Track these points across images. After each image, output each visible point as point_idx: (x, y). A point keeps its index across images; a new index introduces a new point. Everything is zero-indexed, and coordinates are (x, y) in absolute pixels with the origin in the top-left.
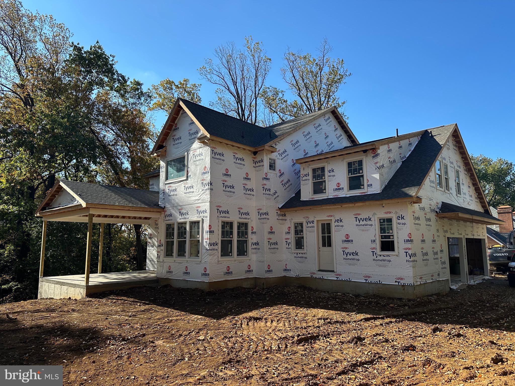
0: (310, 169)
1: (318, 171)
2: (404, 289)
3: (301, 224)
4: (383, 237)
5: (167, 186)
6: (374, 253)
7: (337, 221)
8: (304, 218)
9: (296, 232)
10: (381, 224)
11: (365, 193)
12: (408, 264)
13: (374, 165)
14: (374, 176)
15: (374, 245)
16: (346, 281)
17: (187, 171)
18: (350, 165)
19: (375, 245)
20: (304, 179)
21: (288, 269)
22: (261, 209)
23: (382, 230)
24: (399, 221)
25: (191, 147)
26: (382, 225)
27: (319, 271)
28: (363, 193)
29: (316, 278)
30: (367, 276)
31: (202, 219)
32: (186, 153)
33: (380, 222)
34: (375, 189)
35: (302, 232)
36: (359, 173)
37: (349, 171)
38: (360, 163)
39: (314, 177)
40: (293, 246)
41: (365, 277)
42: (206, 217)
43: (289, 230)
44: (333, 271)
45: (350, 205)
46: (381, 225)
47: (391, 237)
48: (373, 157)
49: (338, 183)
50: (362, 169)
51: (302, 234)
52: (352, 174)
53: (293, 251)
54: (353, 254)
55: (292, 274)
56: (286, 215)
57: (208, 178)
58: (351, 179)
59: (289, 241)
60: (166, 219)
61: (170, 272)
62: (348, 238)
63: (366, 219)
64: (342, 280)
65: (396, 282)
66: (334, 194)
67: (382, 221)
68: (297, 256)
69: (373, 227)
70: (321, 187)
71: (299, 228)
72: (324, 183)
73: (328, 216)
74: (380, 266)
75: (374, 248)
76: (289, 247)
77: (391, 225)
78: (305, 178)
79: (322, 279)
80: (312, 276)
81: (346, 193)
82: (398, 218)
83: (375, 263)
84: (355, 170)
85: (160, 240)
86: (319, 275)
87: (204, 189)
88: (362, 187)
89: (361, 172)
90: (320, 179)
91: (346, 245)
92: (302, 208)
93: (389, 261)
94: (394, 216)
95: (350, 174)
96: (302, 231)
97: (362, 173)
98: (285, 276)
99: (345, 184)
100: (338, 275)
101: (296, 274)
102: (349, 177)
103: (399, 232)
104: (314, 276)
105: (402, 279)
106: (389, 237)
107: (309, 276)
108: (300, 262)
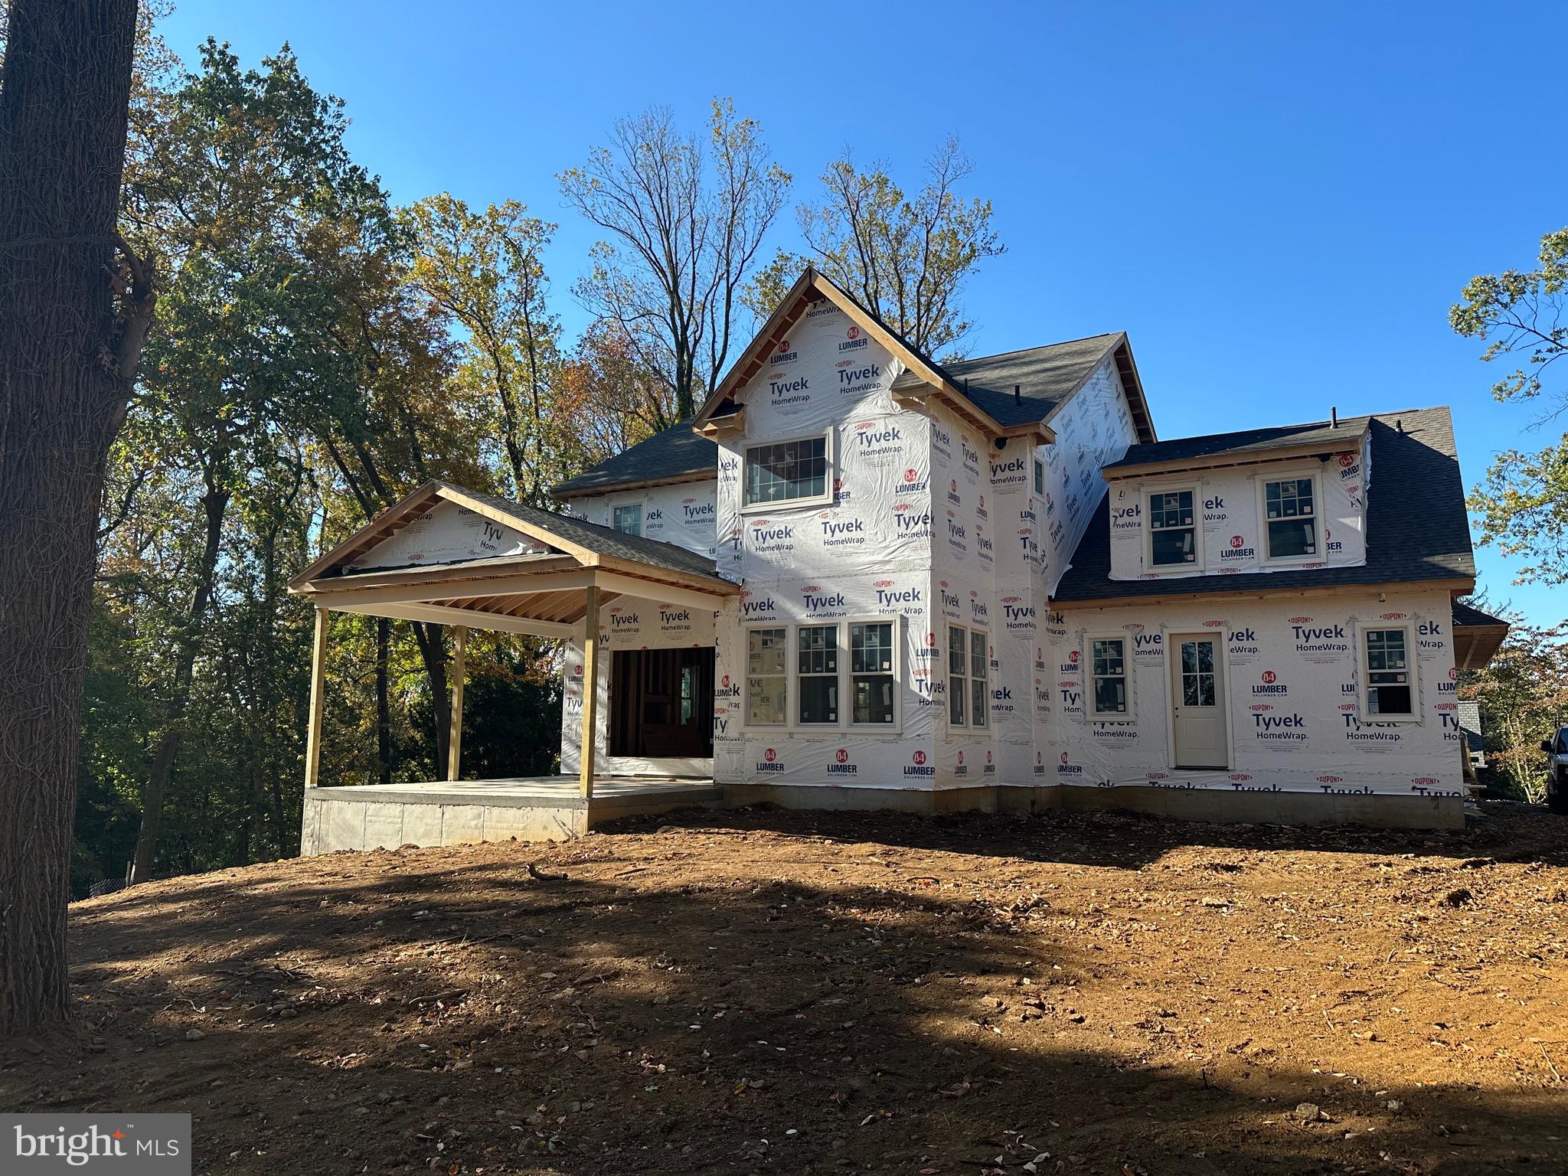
0: (1143, 496)
1: (1169, 502)
2: (1437, 807)
3: (1118, 645)
4: (1376, 678)
5: (748, 521)
6: (1351, 718)
7: (1238, 636)
8: (1127, 627)
9: (1101, 666)
10: (1372, 644)
11: (1320, 564)
12: (1449, 744)
13: (1347, 494)
14: (1347, 521)
15: (1350, 699)
16: (1266, 792)
17: (837, 481)
18: (1273, 490)
19: (1354, 697)
20: (1120, 521)
21: (1074, 765)
22: (1015, 599)
23: (1375, 659)
24: (1423, 638)
25: (849, 411)
26: (1375, 647)
27: (1178, 768)
28: (1314, 564)
29: (1167, 788)
30: (1328, 778)
31: (902, 616)
32: (830, 430)
33: (1369, 641)
34: (1350, 557)
35: (1121, 665)
36: (1302, 513)
37: (1272, 507)
38: (1306, 487)
39: (1155, 518)
40: (1088, 702)
41: (1321, 779)
42: (919, 611)
43: (1076, 661)
44: (1224, 769)
45: (1288, 595)
46: (1369, 648)
47: (1401, 678)
48: (1344, 474)
49: (1237, 538)
50: (1309, 502)
51: (1119, 670)
52: (1279, 515)
53: (1089, 718)
54: (1286, 722)
55: (1087, 780)
56: (1064, 620)
57: (922, 501)
58: (1274, 529)
59: (1073, 690)
60: (747, 617)
61: (771, 766)
62: (1270, 681)
63: (1326, 633)
64: (1252, 791)
65: (1414, 788)
66: (1224, 566)
67: (1374, 637)
68: (1101, 730)
69: (1350, 651)
70: (1179, 544)
71: (1111, 654)
72: (1188, 536)
73: (1210, 624)
74: (1368, 751)
75: (1349, 707)
76: (1074, 707)
77: (1402, 646)
78: (1126, 519)
79: (1188, 791)
80: (1154, 783)
81: (1260, 562)
82: (1422, 630)
83: (1352, 743)
84: (1290, 505)
85: (727, 677)
86: (1181, 779)
87: (908, 532)
88: (1310, 549)
89: (1307, 509)
90: (1176, 525)
91: (1264, 699)
92: (1128, 600)
93: (1397, 738)
94: (1409, 626)
95: (1274, 514)
96: (1119, 663)
97: (1311, 513)
98: (1062, 786)
99: (1258, 538)
100: (1238, 777)
101: (1101, 778)
102: (1270, 523)
103: (1424, 664)
104: (1162, 783)
105: (1432, 781)
106: (1393, 677)
107: (1146, 783)
108: (1111, 747)
